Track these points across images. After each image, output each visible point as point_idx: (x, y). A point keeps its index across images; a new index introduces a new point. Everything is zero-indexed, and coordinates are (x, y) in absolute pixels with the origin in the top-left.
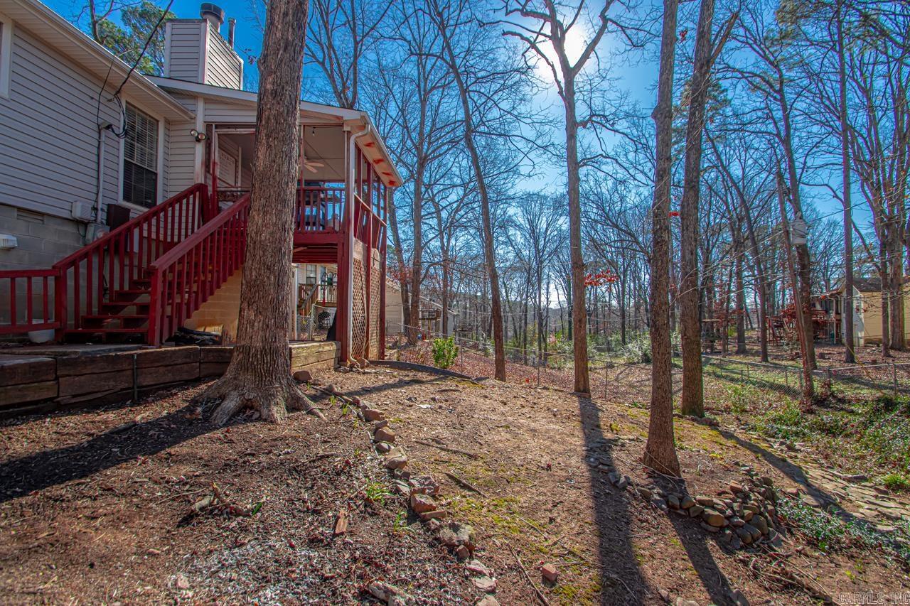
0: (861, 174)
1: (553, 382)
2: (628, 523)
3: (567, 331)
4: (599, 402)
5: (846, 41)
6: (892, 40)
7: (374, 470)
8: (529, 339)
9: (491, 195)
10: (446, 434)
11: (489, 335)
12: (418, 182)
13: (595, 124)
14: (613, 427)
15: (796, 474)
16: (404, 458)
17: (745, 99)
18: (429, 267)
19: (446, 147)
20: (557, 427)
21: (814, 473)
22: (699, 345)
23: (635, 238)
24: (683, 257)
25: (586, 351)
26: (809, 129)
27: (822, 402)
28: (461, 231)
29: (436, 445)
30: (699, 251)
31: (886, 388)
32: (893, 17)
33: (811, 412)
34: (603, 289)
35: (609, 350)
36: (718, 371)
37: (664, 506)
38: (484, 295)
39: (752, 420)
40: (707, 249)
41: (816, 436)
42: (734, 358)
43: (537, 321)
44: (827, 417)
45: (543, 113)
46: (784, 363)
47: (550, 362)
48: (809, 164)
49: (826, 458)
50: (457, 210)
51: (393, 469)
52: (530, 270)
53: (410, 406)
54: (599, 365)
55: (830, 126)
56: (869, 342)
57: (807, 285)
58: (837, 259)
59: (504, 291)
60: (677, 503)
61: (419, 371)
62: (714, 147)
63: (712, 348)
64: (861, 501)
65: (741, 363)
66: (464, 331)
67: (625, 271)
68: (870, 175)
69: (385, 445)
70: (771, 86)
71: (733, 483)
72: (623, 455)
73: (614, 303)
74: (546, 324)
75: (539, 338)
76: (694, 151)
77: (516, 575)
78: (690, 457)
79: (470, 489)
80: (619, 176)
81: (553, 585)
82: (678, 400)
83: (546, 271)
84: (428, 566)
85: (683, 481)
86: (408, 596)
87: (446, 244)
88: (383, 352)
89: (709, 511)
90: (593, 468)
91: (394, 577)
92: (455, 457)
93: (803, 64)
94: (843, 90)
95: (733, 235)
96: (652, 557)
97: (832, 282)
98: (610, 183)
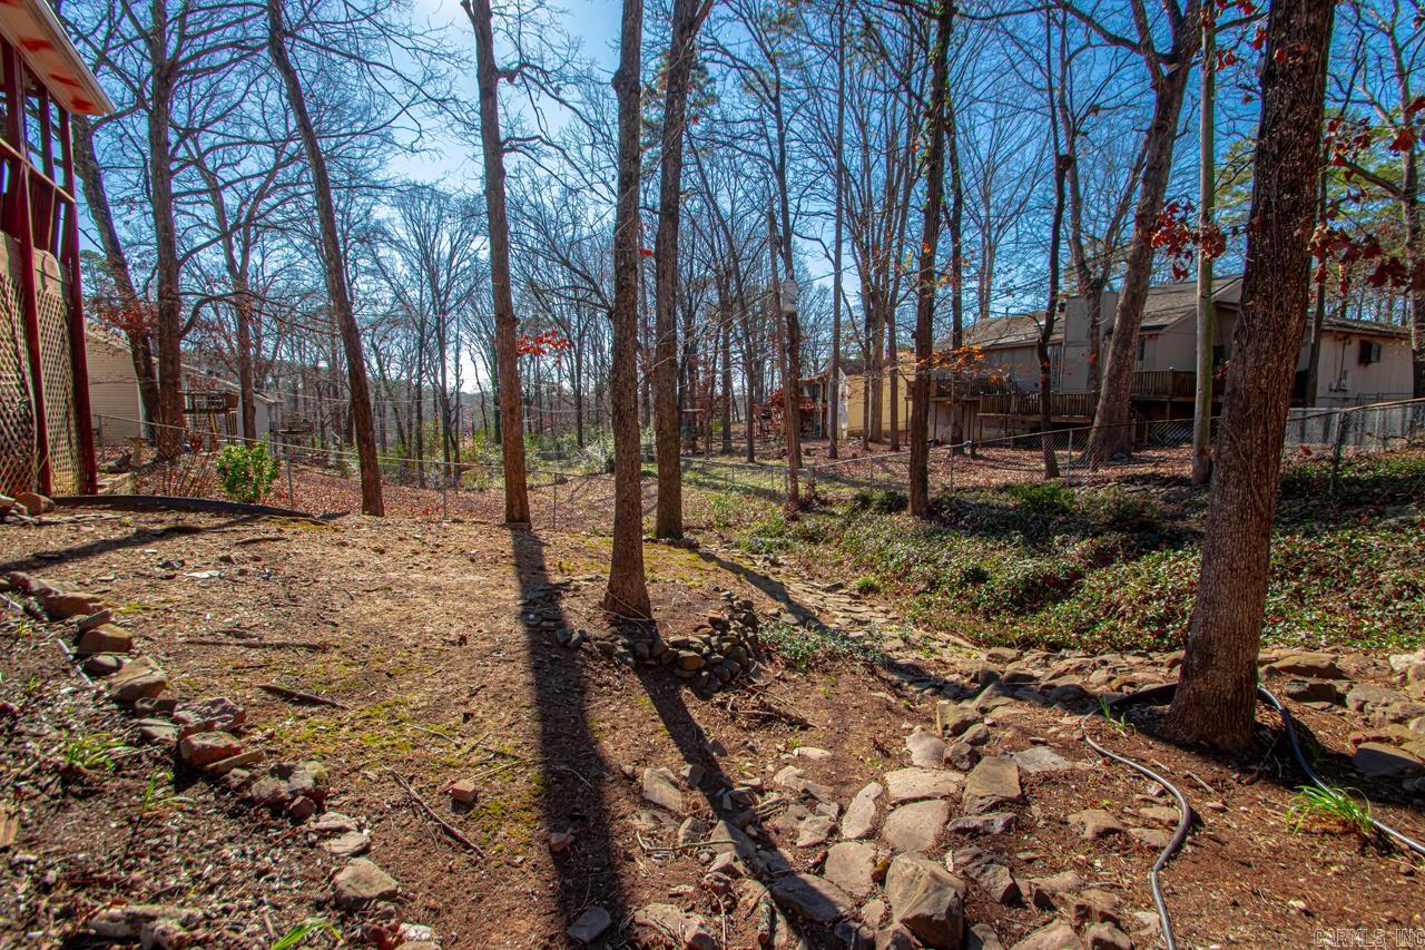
0: (852, 232)
1: (471, 511)
2: (582, 693)
3: (492, 429)
4: (544, 534)
5: (847, 50)
6: (890, 63)
7: (82, 712)
8: (426, 444)
9: (336, 173)
10: (259, 618)
11: (349, 440)
12: (159, 120)
13: (528, 81)
14: (564, 566)
15: (777, 592)
16: (159, 675)
17: (737, 100)
18: (201, 303)
19: (225, 56)
20: (477, 578)
21: (796, 588)
22: (677, 442)
23: (595, 286)
24: (659, 317)
25: (523, 460)
26: (805, 162)
27: (805, 506)
28: (274, 238)
29: (235, 641)
30: (679, 313)
31: (863, 484)
32: (892, 32)
33: (794, 518)
34: (550, 364)
35: (560, 457)
36: (700, 478)
37: (630, 659)
38: (333, 368)
39: (736, 536)
40: (690, 311)
41: (799, 545)
42: (717, 460)
43: (440, 414)
44: (810, 523)
45: (434, 35)
46: (770, 462)
47: (466, 479)
48: (803, 209)
49: (808, 568)
50: (262, 194)
51: (130, 701)
52: (423, 326)
53: (169, 578)
54: (545, 479)
55: (826, 163)
56: (852, 434)
57: (797, 364)
58: (826, 335)
59: (374, 361)
60: (647, 651)
61: (188, 510)
62: (698, 163)
63: (694, 447)
64: (837, 610)
65: (725, 465)
66: (293, 432)
67: (581, 335)
68: (861, 234)
69: (107, 659)
70: (767, 91)
71: (711, 614)
72: (576, 602)
73: (566, 385)
74: (457, 420)
75: (446, 442)
76: (672, 162)
77: (407, 814)
78: (664, 590)
79: (313, 702)
80: (570, 181)
81: (471, 807)
82: (650, 522)
83: (454, 329)
84: (230, 851)
85: (653, 622)
86: (185, 912)
87: (239, 261)
88: (93, 480)
89: (683, 653)
90: (533, 629)
91: (151, 890)
92: (277, 656)
93: (802, 67)
94: (841, 117)
95: (720, 294)
96: (614, 727)
97: (820, 363)
98: (556, 191)
